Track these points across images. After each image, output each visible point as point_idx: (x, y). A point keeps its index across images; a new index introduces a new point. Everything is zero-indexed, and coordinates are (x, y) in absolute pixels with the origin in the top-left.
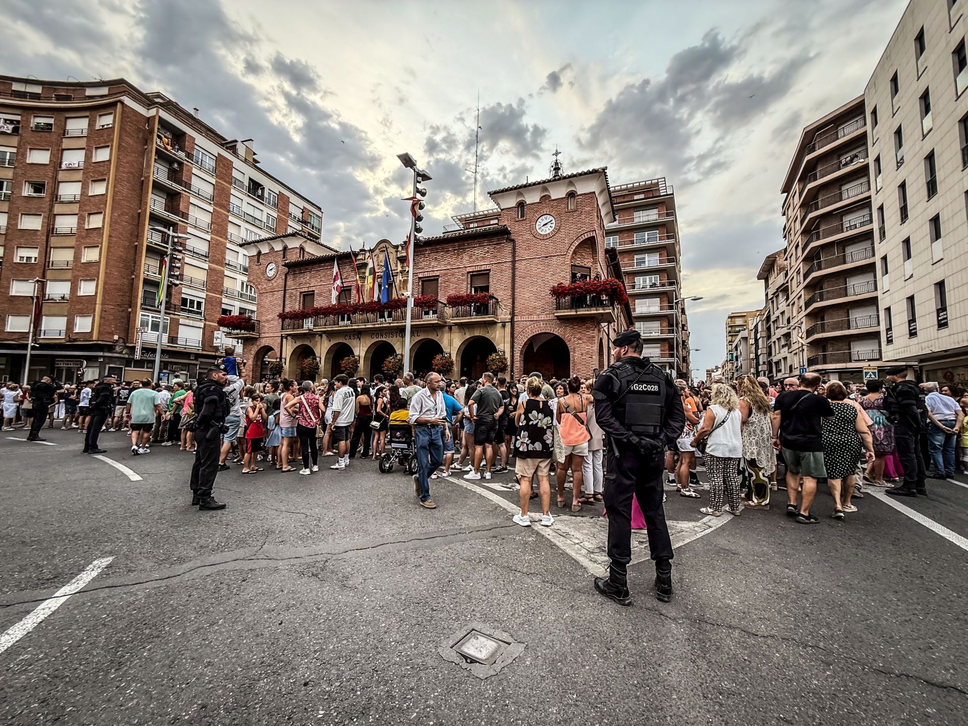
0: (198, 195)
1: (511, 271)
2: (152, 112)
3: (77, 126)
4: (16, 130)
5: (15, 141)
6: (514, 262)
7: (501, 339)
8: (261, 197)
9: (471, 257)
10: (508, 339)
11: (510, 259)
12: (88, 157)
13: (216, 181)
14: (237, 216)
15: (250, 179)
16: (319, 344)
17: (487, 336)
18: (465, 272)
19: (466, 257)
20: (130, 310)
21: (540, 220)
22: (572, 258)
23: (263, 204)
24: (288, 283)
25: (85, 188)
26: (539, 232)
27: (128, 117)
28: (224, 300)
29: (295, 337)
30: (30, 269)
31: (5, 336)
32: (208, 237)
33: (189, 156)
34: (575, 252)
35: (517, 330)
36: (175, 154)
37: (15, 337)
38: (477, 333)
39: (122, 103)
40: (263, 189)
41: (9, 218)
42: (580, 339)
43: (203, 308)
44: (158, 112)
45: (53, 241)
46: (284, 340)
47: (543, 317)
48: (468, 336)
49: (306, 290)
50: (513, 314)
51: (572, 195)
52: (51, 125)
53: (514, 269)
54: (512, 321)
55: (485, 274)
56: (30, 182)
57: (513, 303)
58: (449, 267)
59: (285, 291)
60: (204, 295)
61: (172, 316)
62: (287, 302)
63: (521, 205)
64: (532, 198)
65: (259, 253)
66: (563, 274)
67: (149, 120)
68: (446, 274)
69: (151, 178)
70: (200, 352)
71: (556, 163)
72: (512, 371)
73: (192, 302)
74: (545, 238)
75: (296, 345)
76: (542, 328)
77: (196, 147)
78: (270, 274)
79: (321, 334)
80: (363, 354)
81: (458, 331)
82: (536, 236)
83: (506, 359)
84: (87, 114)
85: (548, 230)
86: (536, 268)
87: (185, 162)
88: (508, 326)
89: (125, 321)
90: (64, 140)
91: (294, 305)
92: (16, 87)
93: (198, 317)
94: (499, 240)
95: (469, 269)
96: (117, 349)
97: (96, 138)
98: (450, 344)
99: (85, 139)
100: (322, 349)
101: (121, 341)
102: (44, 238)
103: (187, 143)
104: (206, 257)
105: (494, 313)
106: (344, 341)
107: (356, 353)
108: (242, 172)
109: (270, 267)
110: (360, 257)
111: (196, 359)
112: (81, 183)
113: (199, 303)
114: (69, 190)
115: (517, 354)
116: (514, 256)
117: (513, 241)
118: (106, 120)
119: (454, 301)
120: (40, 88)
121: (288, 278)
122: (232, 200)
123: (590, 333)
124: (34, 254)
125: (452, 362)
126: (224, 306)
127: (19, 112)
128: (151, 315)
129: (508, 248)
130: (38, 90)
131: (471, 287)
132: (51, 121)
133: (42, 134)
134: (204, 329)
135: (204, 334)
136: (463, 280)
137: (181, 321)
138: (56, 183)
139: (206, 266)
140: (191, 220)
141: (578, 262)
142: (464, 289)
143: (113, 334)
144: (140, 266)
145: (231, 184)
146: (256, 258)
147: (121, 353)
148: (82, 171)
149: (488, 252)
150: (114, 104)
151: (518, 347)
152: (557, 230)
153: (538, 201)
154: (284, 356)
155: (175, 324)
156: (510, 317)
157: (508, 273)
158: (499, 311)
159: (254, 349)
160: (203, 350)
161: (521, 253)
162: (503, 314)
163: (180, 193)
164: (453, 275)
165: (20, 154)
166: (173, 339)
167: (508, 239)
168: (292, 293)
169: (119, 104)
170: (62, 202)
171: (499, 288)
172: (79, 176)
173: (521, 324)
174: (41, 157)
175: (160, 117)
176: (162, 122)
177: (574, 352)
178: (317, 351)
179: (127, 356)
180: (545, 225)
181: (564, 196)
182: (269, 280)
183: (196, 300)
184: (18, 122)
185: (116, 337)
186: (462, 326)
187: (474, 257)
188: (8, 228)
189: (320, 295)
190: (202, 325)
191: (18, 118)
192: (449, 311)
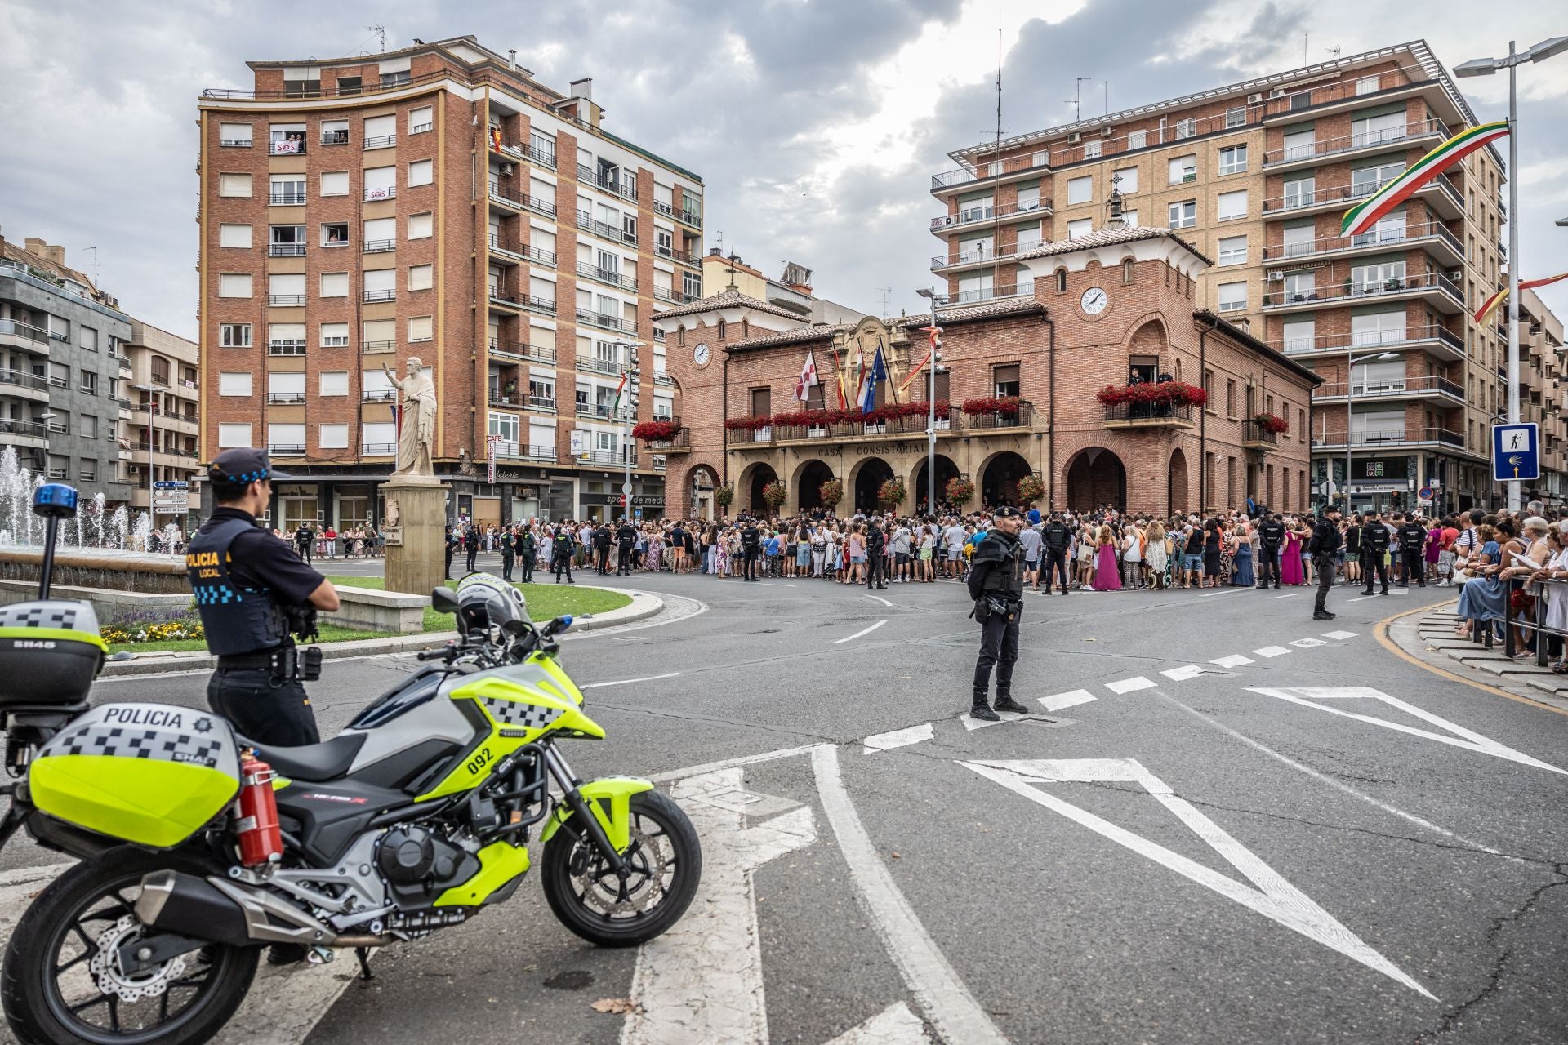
0: (539, 212)
1: (1048, 364)
2: (479, 94)
3: (381, 130)
4: (302, 148)
5: (302, 163)
6: (1052, 351)
7: (1036, 455)
8: (614, 186)
9: (993, 343)
10: (1046, 455)
11: (1047, 347)
12: (402, 178)
13: (559, 180)
14: (586, 230)
15: (600, 160)
16: (781, 461)
17: (1018, 451)
18: (985, 364)
19: (986, 343)
20: (473, 409)
21: (1086, 295)
22: (1131, 346)
23: (618, 198)
24: (730, 375)
25: (402, 229)
26: (1086, 311)
27: (453, 111)
28: (579, 378)
29: (745, 452)
30: (340, 356)
31: (319, 455)
32: (553, 277)
33: (526, 149)
34: (1134, 339)
35: (1058, 442)
36: (509, 154)
37: (333, 456)
38: (1005, 447)
39: (445, 91)
40: (616, 171)
41: (308, 283)
42: (1138, 455)
43: (553, 395)
44: (487, 93)
45: (367, 311)
46: (729, 457)
47: (1091, 427)
48: (992, 451)
49: (758, 384)
50: (1052, 422)
51: (1129, 261)
52: (346, 132)
53: (1052, 361)
54: (1051, 432)
55: (1015, 366)
56: (326, 225)
57: (1052, 407)
58: (963, 357)
59: (725, 384)
60: (553, 373)
61: (521, 412)
62: (730, 402)
63: (1062, 272)
64: (1076, 264)
65: (682, 329)
66: (1116, 369)
67: (474, 107)
68: (959, 367)
69: (488, 202)
70: (555, 466)
71: (1116, 195)
72: (1052, 497)
73: (541, 386)
74: (1094, 320)
75: (746, 464)
76: (1090, 441)
77: (532, 131)
78: (702, 360)
79: (784, 449)
80: (846, 476)
81: (977, 444)
82: (1082, 317)
83: (1042, 483)
84: (393, 110)
85: (1097, 309)
86: (1082, 360)
87: (521, 162)
88: (1046, 438)
89: (468, 425)
90: (365, 155)
91: (741, 409)
92: (290, 75)
93: (548, 409)
94: (1031, 321)
95: (991, 360)
96: (464, 468)
97: (412, 149)
98: (969, 462)
99: (394, 151)
100: (787, 470)
101: (467, 456)
102: (354, 308)
103: (521, 129)
104: (552, 309)
105: (1027, 423)
106: (819, 458)
107: (837, 475)
108: (590, 150)
109: (699, 350)
110: (837, 341)
111: (547, 478)
112: (394, 221)
113: (549, 387)
114: (380, 233)
115: (1058, 476)
116: (1052, 343)
117: (1051, 323)
118: (421, 119)
119: (973, 408)
120: (318, 70)
121: (729, 368)
122: (581, 205)
123: (1152, 448)
124: (343, 331)
125: (972, 487)
126: (579, 388)
127: (303, 118)
128: (499, 414)
129: (1044, 332)
130: (315, 75)
131: (995, 383)
132: (345, 126)
133: (335, 148)
134: (557, 428)
135: (557, 436)
136: (983, 375)
137: (533, 419)
138: (361, 223)
139: (553, 325)
140: (533, 256)
141: (1140, 350)
142: (985, 389)
143: (457, 447)
144: (483, 341)
145: (575, 178)
146: (677, 337)
147: (467, 474)
148: (394, 202)
149: (1017, 337)
150: (434, 93)
151: (1059, 467)
152: (1110, 310)
153: (1084, 268)
154: (729, 479)
155: (525, 425)
156: (1047, 426)
157: (1045, 367)
158: (1034, 418)
159: (684, 469)
160: (558, 463)
161: (1061, 340)
162: (1039, 423)
163: (517, 215)
164: (969, 368)
165: (314, 184)
166: (524, 449)
167: (1043, 320)
168: (736, 389)
169: (441, 93)
170: (373, 253)
171: (1032, 388)
172: (391, 209)
173: (1063, 436)
174: (335, 185)
175: (490, 101)
176: (495, 107)
177: (1132, 473)
178: (780, 472)
179: (475, 479)
180: (1094, 303)
181: (1118, 263)
182: (701, 369)
183: (545, 382)
184: (303, 134)
185: (462, 452)
186: (983, 439)
187: (998, 344)
188: (308, 297)
189: (780, 393)
190: (553, 421)
191: (303, 128)
192: (965, 418)
